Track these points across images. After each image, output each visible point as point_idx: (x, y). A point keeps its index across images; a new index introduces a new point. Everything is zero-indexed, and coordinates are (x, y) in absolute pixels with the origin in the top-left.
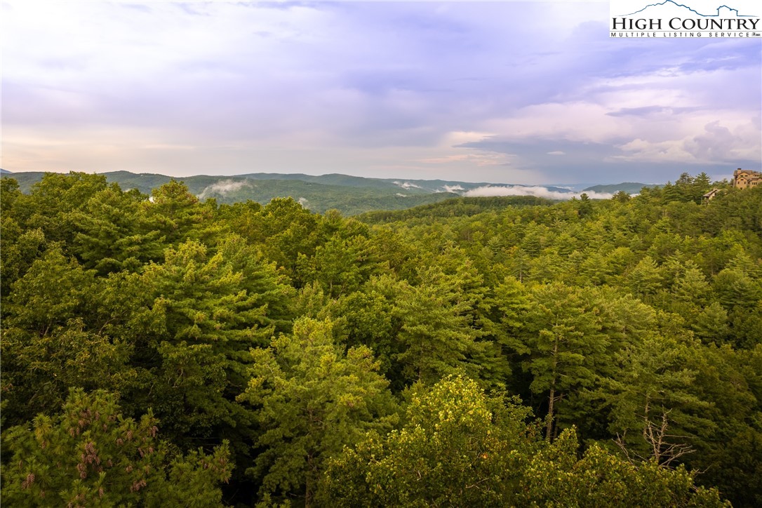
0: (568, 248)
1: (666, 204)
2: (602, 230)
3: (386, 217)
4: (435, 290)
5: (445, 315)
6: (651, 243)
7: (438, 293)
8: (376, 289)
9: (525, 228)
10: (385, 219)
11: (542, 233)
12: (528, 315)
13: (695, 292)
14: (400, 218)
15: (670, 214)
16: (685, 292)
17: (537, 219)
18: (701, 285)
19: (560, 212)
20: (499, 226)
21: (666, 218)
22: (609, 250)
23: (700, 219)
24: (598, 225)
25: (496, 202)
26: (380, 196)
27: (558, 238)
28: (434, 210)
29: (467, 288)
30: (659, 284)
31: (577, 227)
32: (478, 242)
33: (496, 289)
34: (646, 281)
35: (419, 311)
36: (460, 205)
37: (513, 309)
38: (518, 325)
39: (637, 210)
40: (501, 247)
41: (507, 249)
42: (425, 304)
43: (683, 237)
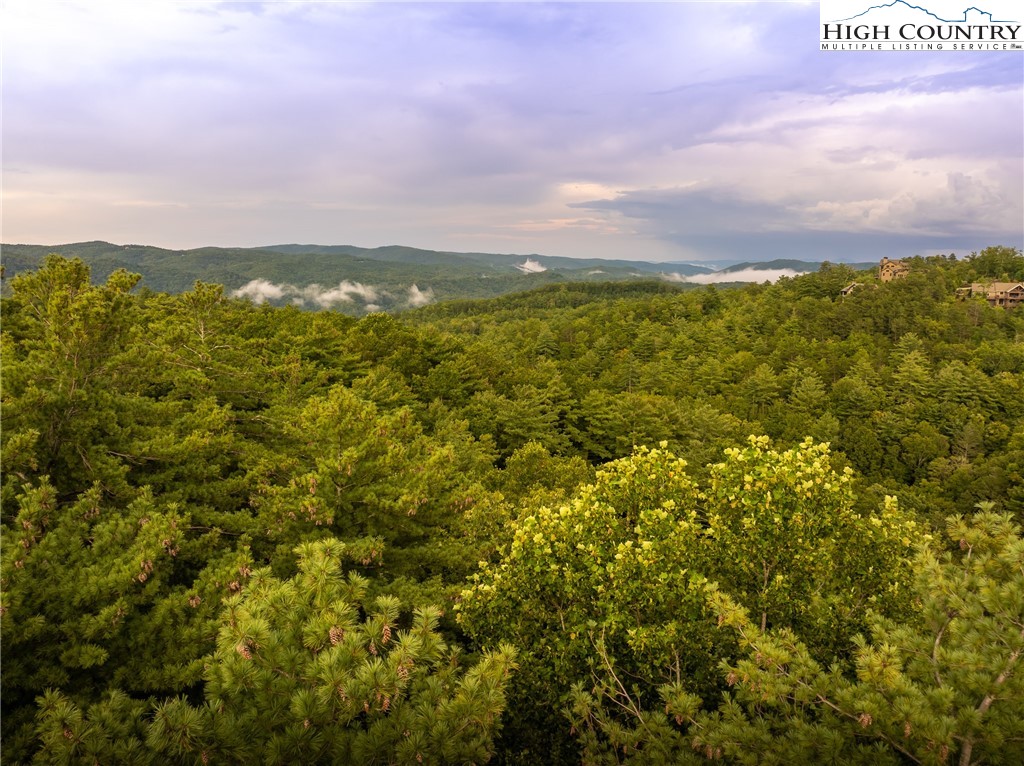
0: (685, 352)
1: (799, 299)
2: (723, 331)
3: (467, 309)
4: (528, 403)
5: (535, 422)
6: (775, 347)
7: (530, 406)
8: (481, 402)
9: (638, 326)
10: (466, 311)
11: (656, 333)
12: (609, 424)
13: (811, 402)
14: (485, 310)
15: (799, 313)
16: (801, 402)
17: (654, 315)
18: (818, 394)
19: (681, 307)
20: (607, 324)
21: (794, 318)
22: (728, 355)
23: (831, 320)
24: (718, 325)
25: (608, 288)
26: (458, 277)
27: (674, 340)
28: (529, 299)
29: (556, 401)
30: (776, 394)
31: (697, 327)
32: (582, 345)
33: (583, 402)
34: (762, 390)
35: (516, 419)
36: (562, 293)
37: (597, 419)
38: (601, 432)
39: (767, 307)
40: (609, 350)
41: (616, 352)
42: (520, 413)
43: (809, 341)
